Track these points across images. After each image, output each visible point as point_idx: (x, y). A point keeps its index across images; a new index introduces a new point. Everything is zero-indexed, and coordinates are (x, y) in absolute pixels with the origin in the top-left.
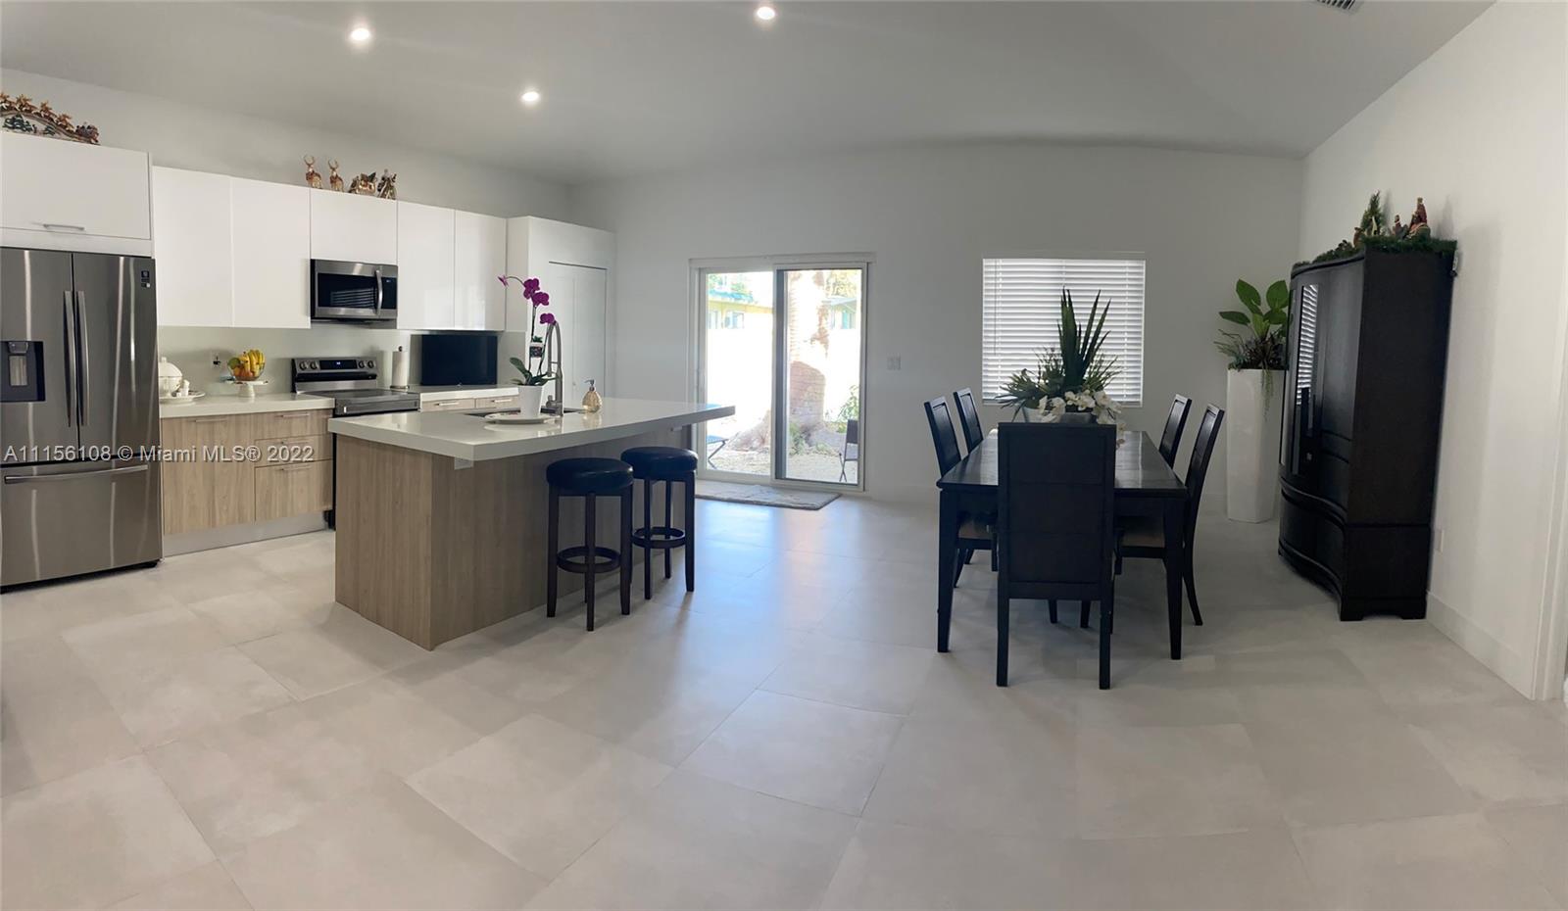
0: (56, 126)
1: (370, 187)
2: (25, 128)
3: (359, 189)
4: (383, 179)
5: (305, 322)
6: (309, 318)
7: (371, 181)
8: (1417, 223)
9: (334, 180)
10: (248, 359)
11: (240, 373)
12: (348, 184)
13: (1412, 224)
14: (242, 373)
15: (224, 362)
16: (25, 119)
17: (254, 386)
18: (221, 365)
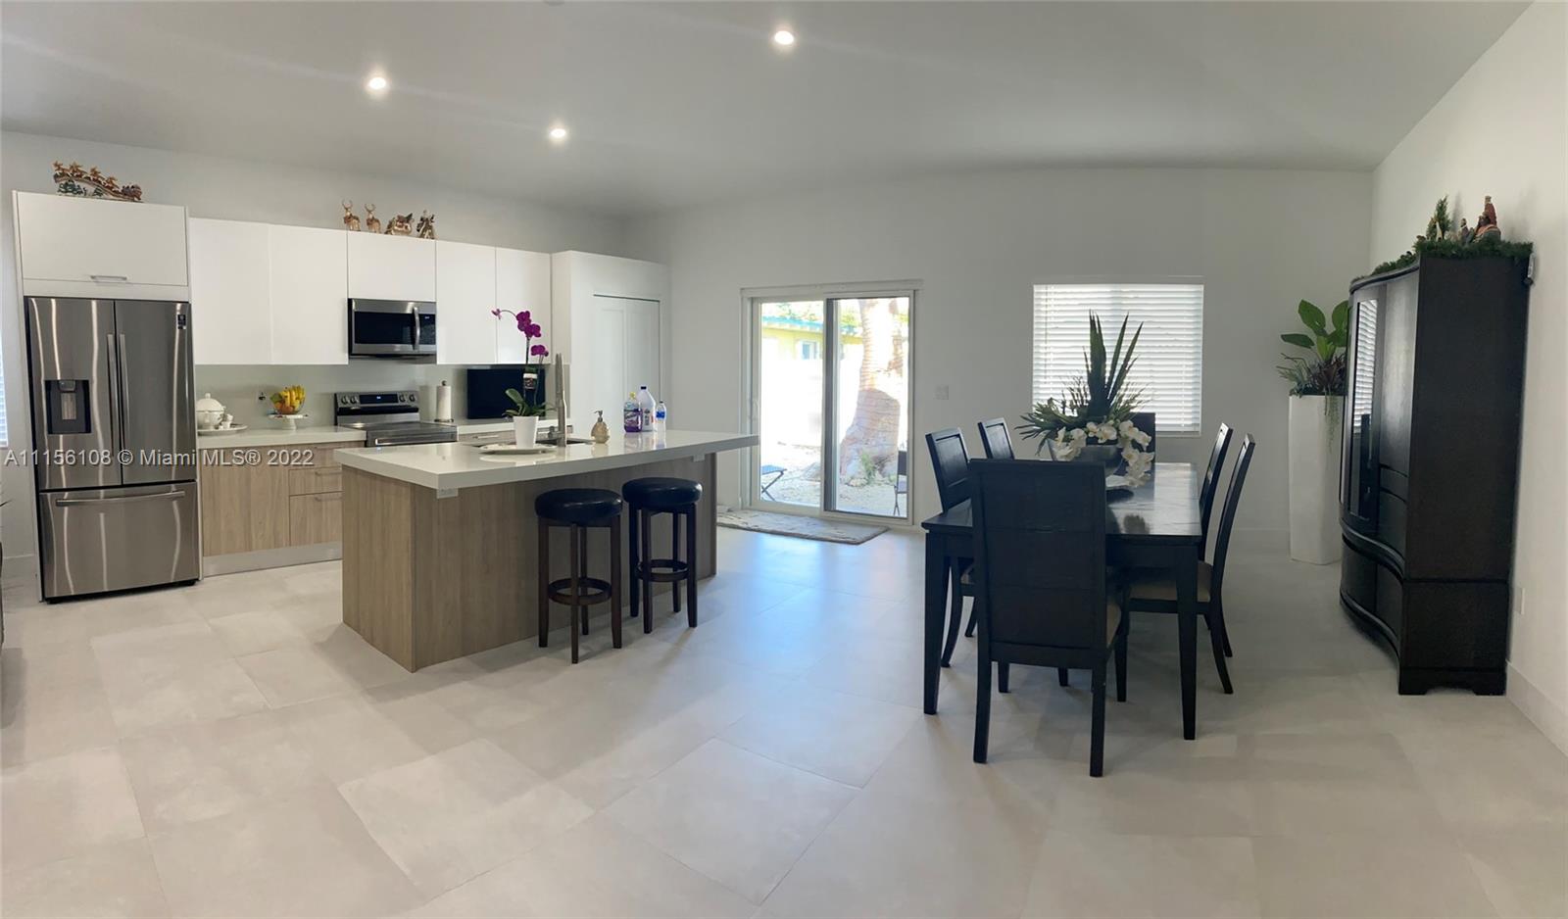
0: (104, 188)
1: (406, 227)
2: (76, 191)
3: (395, 230)
4: (422, 219)
5: (343, 358)
6: (347, 355)
7: (408, 222)
8: (1485, 225)
9: (371, 222)
10: (288, 394)
11: (281, 407)
12: (384, 226)
13: (1479, 226)
14: (283, 408)
15: (268, 397)
16: (76, 183)
17: (296, 420)
18: (264, 401)
